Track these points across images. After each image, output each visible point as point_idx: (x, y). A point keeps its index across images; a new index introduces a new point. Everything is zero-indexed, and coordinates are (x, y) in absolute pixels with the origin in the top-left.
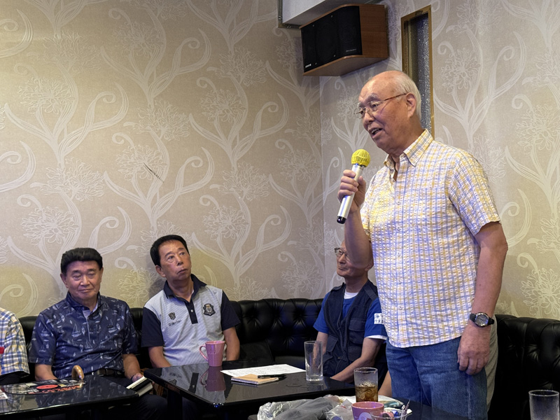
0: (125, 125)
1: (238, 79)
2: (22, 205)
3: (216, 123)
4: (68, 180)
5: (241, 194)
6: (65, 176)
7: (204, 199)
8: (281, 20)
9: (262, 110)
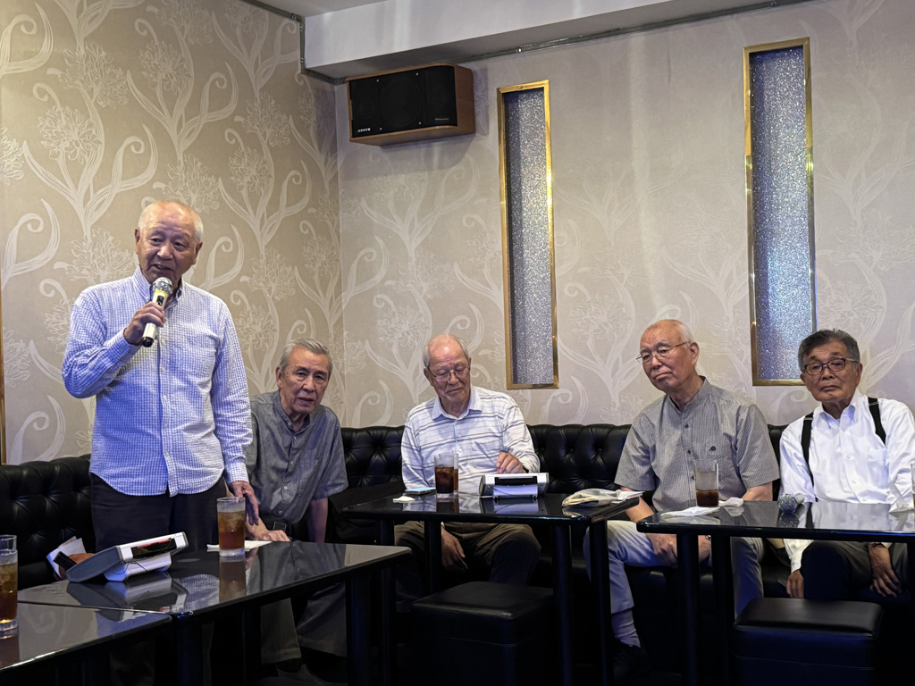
0: (155, 186)
1: (264, 135)
2: (44, 294)
3: (244, 193)
4: (95, 261)
5: (270, 291)
6: (92, 254)
7: (235, 295)
8: (303, 63)
9: (286, 181)
